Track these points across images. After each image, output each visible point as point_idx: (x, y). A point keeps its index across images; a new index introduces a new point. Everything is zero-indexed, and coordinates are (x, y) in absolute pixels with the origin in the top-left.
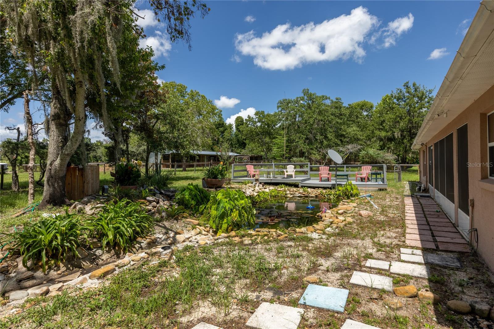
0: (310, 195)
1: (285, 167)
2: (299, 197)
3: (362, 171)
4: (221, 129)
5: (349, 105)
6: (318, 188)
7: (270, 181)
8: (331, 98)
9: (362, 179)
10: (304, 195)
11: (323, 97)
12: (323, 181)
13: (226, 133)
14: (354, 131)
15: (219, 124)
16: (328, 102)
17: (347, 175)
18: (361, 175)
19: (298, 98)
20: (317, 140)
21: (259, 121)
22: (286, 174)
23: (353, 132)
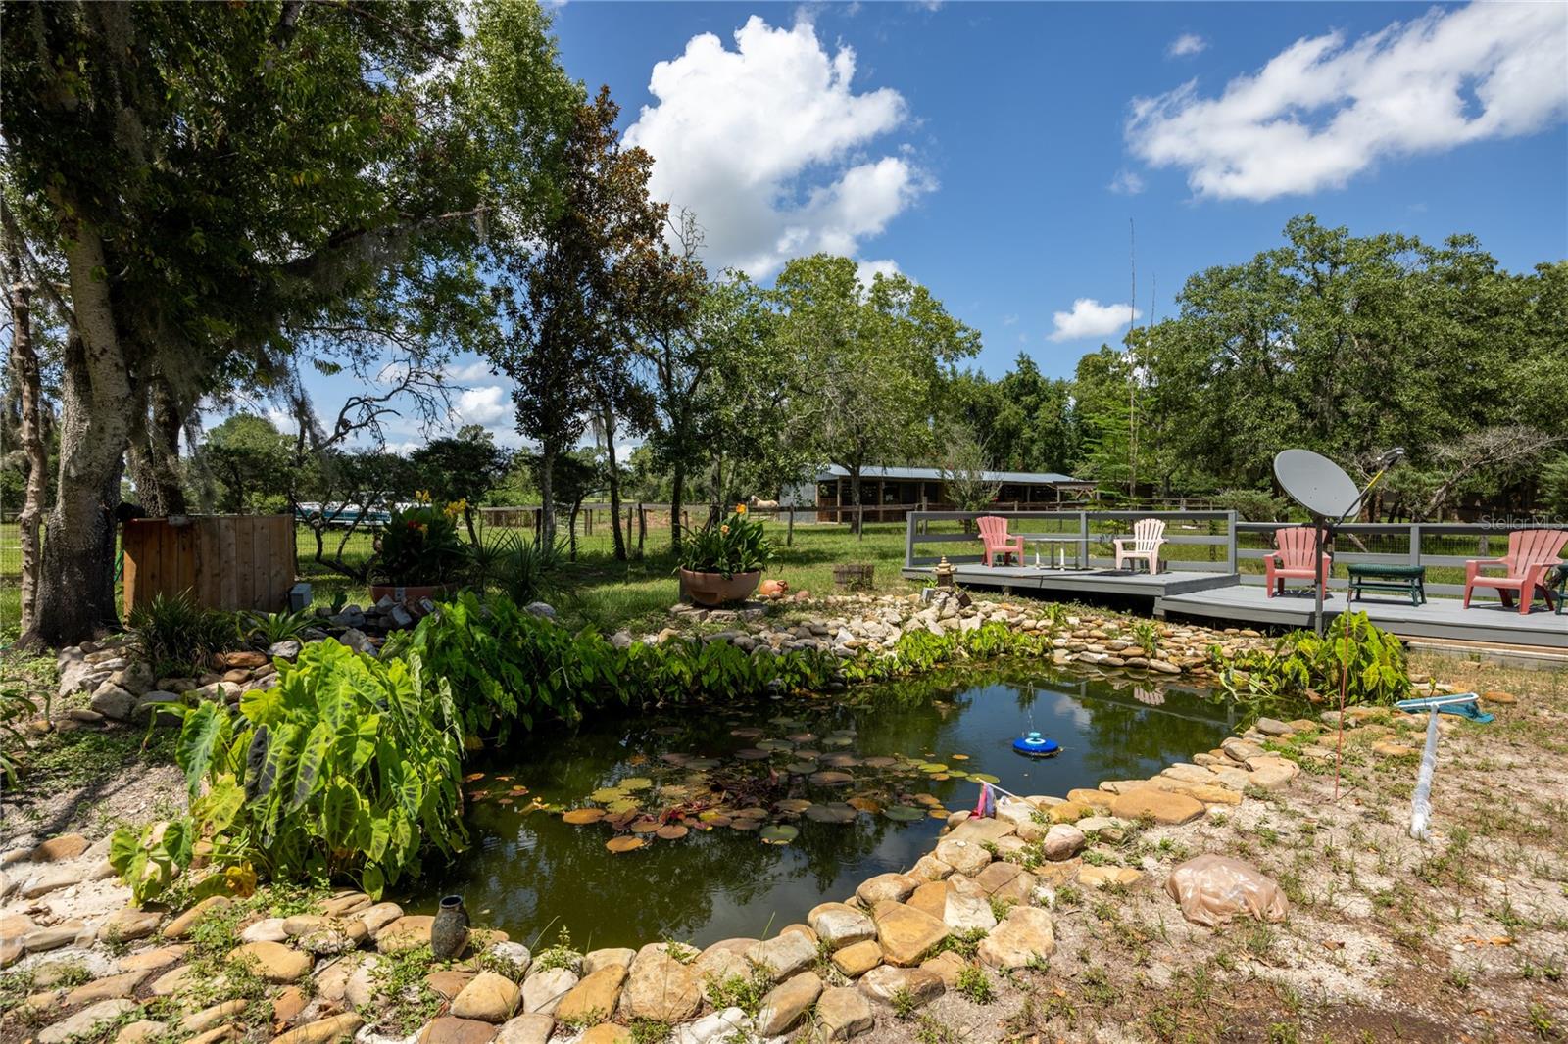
0: (1153, 662)
1: (1126, 525)
2: (1100, 665)
3: (1512, 554)
4: (1028, 399)
5: (1538, 268)
6: (1240, 624)
7: (1036, 584)
8: (1424, 242)
9: (1508, 599)
10: (1126, 658)
11: (1384, 239)
12: (1289, 595)
13: (1041, 413)
14: (1545, 373)
15: (1022, 383)
16: (1409, 262)
17: (1419, 574)
18: (1505, 573)
19: (1261, 258)
20: (1345, 416)
21: (1140, 364)
22: (1121, 554)
23: (1539, 380)
